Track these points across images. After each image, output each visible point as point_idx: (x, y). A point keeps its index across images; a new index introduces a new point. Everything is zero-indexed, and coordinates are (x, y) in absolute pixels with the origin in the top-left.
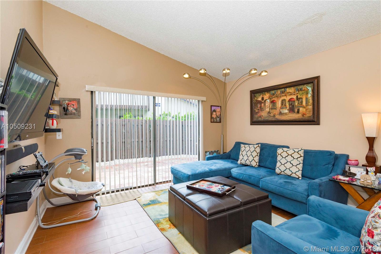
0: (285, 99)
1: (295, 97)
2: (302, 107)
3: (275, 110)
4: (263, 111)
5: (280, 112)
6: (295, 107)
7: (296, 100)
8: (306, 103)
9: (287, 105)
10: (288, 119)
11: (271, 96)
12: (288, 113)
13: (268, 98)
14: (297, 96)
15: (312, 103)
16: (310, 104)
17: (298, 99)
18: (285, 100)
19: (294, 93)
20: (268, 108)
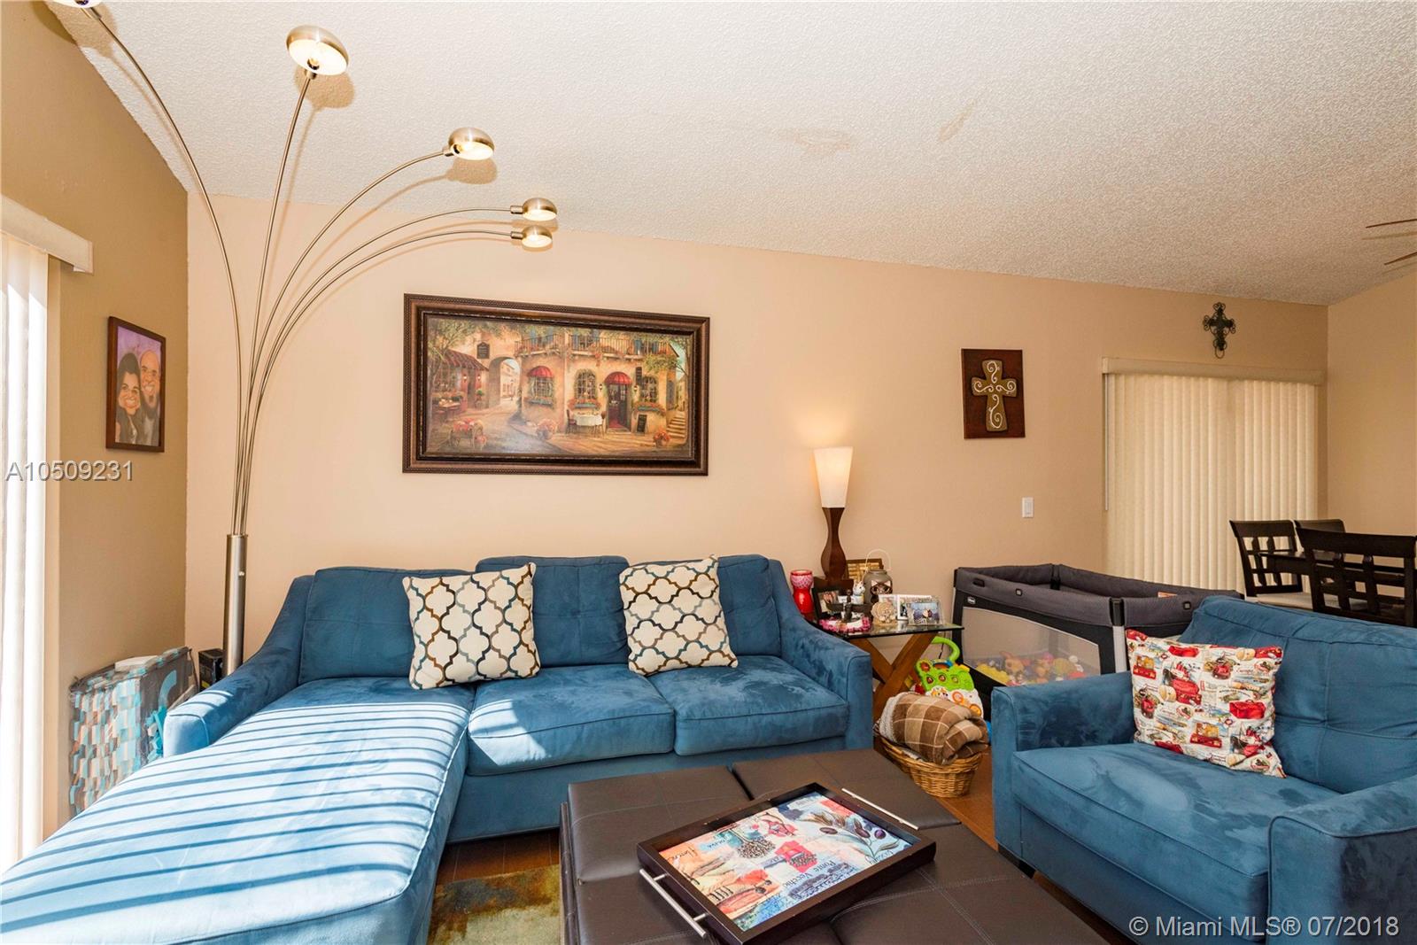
0: (590, 370)
1: (630, 371)
2: (653, 411)
3: (544, 410)
4: (487, 407)
5: (569, 420)
6: (629, 407)
7: (634, 384)
8: (670, 400)
9: (601, 394)
10: (602, 452)
11: (528, 344)
12: (604, 428)
13: (511, 354)
14: (639, 369)
15: (686, 402)
16: (680, 403)
17: (641, 380)
18: (591, 374)
19: (627, 356)
20: (512, 396)
